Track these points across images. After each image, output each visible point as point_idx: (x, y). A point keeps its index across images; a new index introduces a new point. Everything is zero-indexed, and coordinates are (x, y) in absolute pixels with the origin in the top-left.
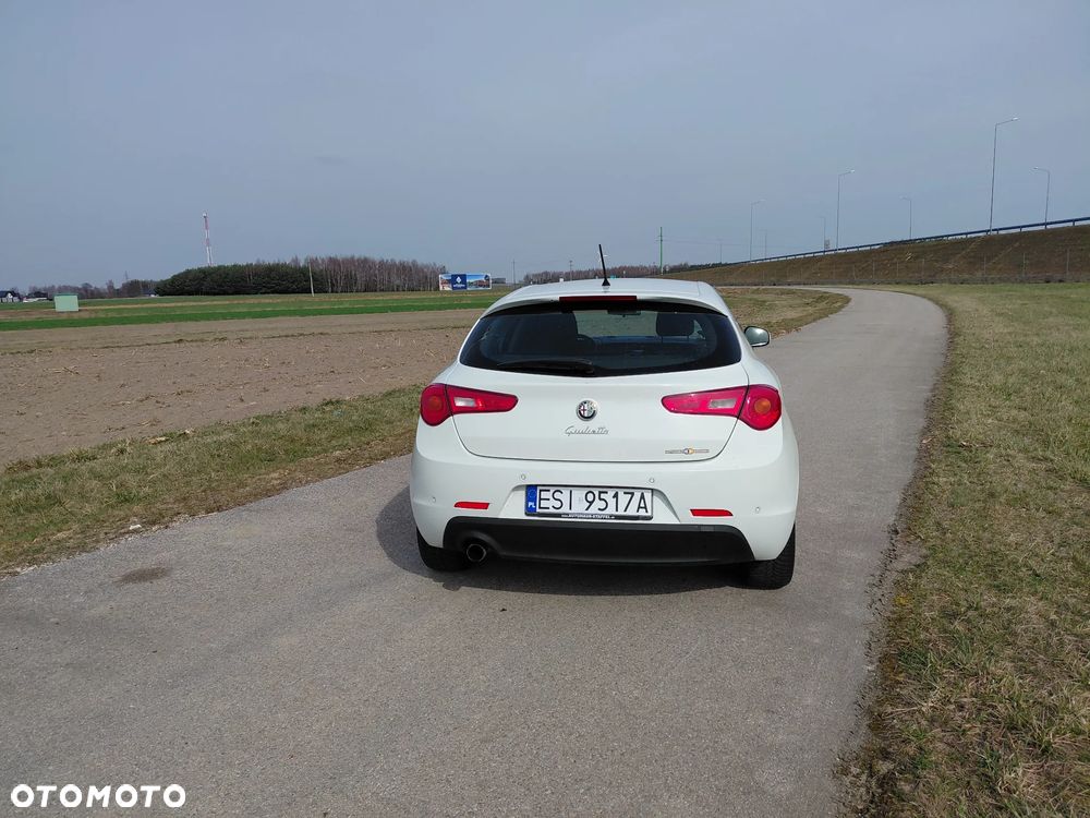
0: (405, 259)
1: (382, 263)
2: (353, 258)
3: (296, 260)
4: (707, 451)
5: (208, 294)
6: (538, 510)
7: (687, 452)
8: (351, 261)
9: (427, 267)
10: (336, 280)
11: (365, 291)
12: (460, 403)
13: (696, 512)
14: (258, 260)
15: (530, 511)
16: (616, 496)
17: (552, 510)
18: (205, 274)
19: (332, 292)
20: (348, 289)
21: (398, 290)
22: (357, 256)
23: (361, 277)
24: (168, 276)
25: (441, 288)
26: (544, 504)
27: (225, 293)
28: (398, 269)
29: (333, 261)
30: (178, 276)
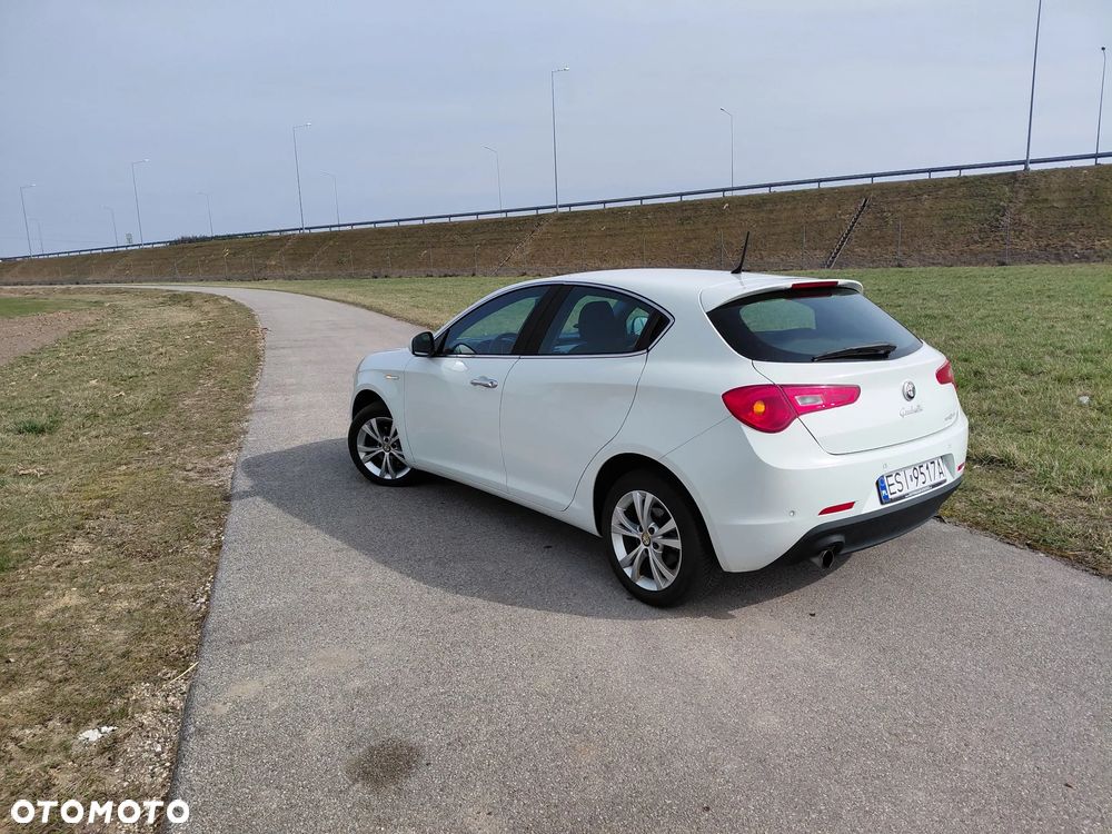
6: (890, 497)
12: (809, 401)
15: (883, 499)
16: (928, 468)
17: (899, 494)
26: (893, 489)
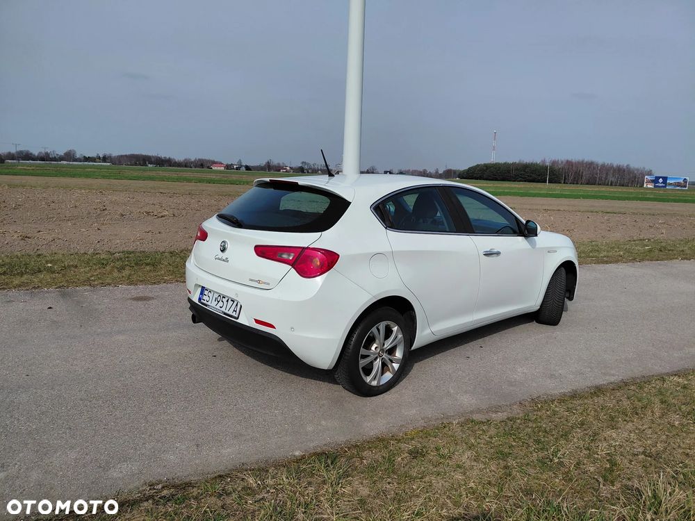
0: (621, 164)
1: (603, 166)
2: (583, 161)
3: (544, 161)
4: (268, 284)
5: (486, 179)
6: (202, 300)
7: (259, 282)
8: (581, 163)
9: (638, 170)
10: (568, 175)
11: (587, 184)
13: (257, 321)
14: (520, 161)
16: (227, 301)
17: (205, 302)
18: (487, 167)
19: (564, 183)
20: (576, 181)
21: (611, 185)
22: (586, 160)
23: (586, 174)
24: (466, 168)
25: (645, 186)
26: (204, 298)
27: (496, 180)
28: (614, 170)
29: (568, 162)
30: (472, 168)
